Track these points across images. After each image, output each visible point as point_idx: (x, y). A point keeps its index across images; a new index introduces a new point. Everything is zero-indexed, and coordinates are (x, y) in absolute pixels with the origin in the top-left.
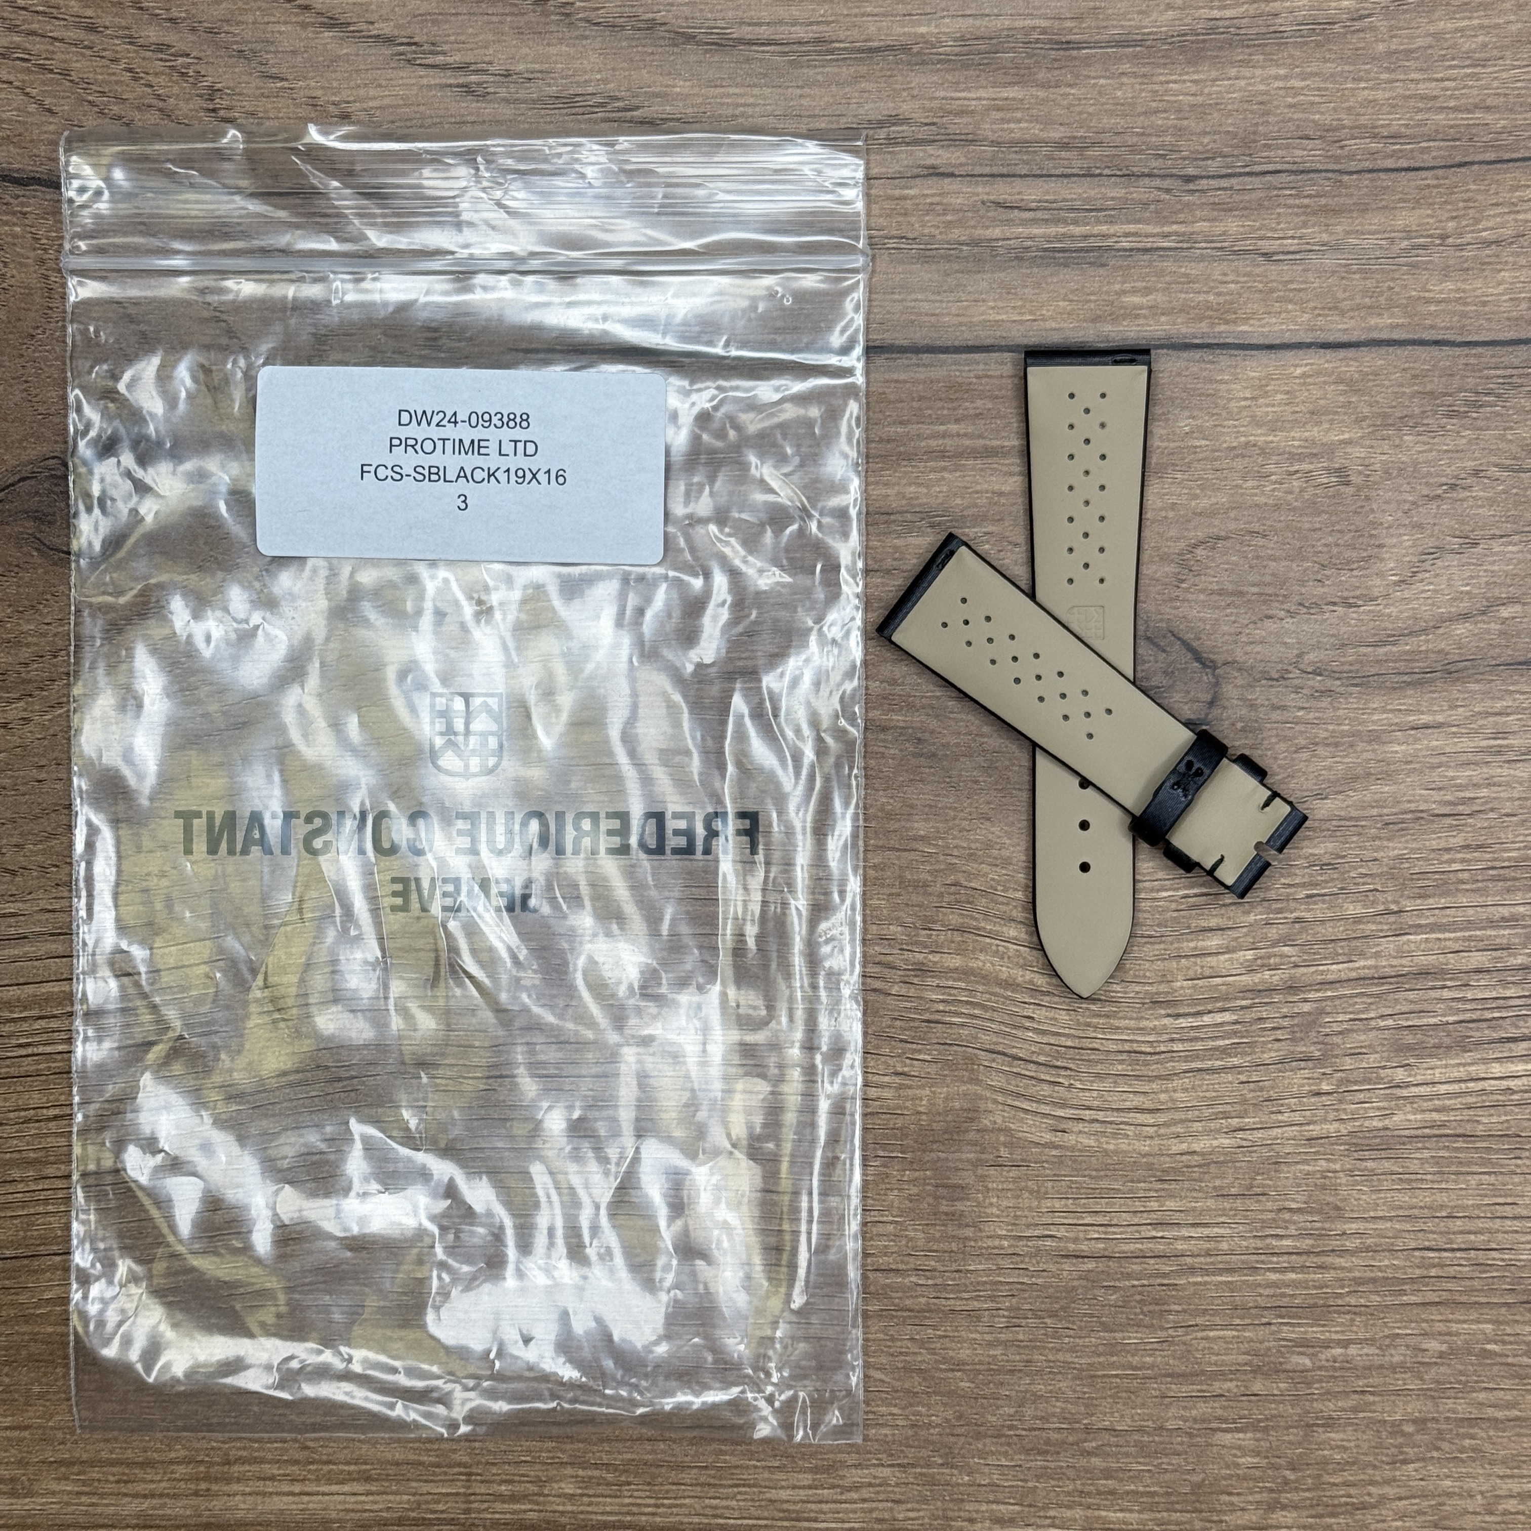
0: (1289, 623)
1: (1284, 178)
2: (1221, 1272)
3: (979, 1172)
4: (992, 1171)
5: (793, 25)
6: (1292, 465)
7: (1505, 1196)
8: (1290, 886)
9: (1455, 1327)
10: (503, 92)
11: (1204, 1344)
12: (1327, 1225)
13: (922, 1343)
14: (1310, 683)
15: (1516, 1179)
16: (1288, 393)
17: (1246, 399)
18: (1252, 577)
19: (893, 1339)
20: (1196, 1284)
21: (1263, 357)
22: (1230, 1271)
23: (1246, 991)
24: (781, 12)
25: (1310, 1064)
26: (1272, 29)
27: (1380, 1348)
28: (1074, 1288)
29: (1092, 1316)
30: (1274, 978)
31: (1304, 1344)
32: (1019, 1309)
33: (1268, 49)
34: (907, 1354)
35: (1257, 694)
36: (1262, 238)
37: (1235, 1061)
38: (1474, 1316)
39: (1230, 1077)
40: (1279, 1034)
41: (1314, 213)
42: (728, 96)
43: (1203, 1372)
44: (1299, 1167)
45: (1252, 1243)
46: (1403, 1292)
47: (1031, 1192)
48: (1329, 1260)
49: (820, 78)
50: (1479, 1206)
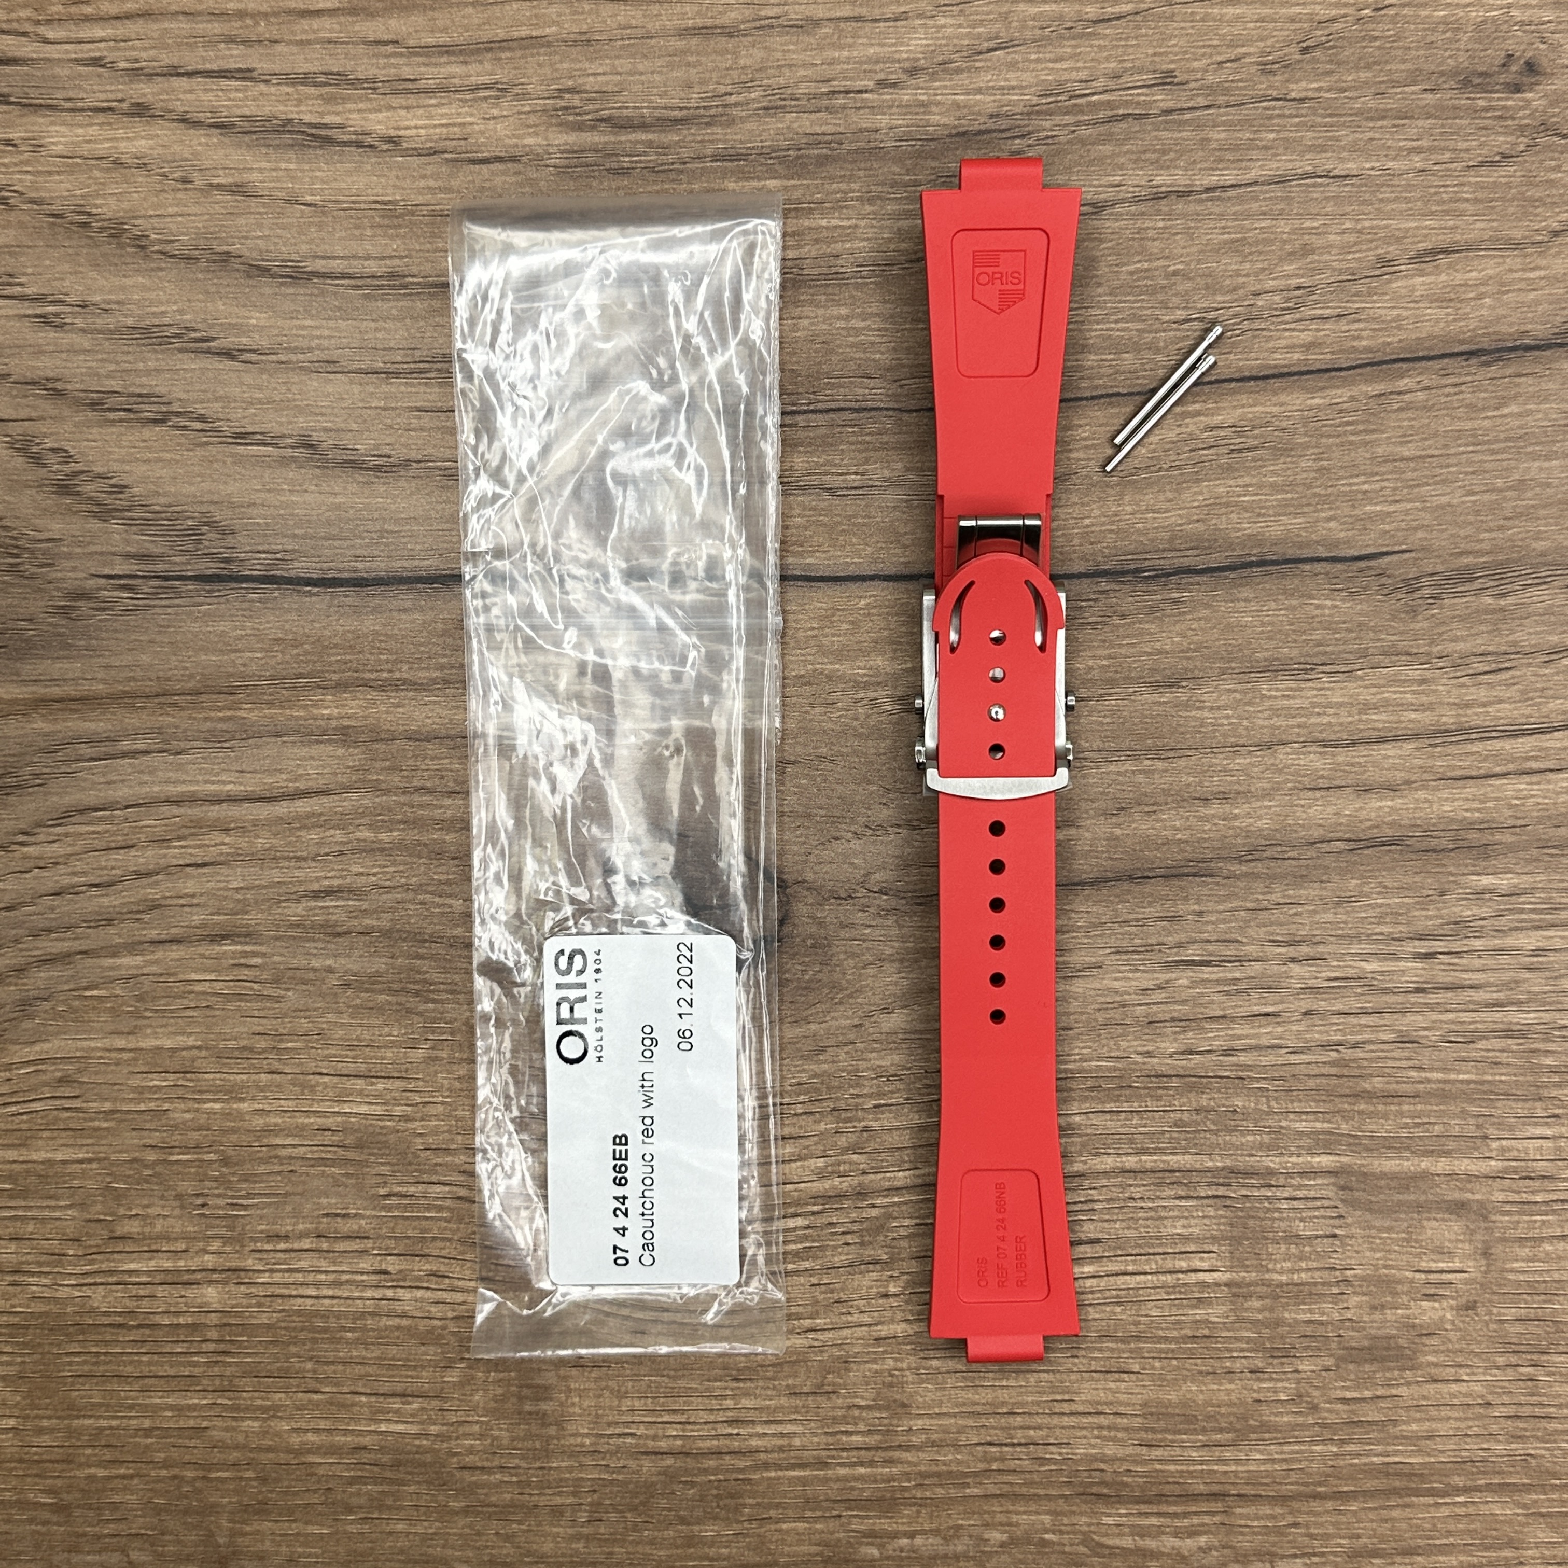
0: (856, 845)
1: (847, 415)
2: (793, 1467)
3: (562, 1372)
4: (574, 1372)
5: (368, 258)
6: (857, 693)
7: (1063, 1393)
8: (858, 1096)
9: (1015, 1518)
10: (79, 322)
11: (777, 1536)
12: (895, 1422)
13: (508, 1538)
14: (877, 902)
15: (1073, 1377)
16: (852, 623)
17: (813, 629)
18: (822, 801)
19: (479, 1534)
20: (770, 1479)
21: (828, 590)
22: (802, 1466)
23: (816, 1198)
24: (355, 247)
25: (878, 1267)
26: (834, 270)
27: (945, 1539)
28: (653, 1484)
29: (670, 1510)
30: (843, 1184)
31: (872, 1535)
32: (600, 1504)
33: (830, 290)
34: (493, 1548)
35: (828, 912)
36: (826, 474)
37: (807, 1265)
38: (1034, 1507)
39: (802, 1280)
40: (849, 1239)
41: (876, 450)
42: (303, 328)
43: (776, 1563)
44: (868, 1366)
45: (824, 1439)
46: (967, 1485)
47: (612, 1392)
48: (896, 1454)
49: (394, 312)
50: (1038, 1403)
